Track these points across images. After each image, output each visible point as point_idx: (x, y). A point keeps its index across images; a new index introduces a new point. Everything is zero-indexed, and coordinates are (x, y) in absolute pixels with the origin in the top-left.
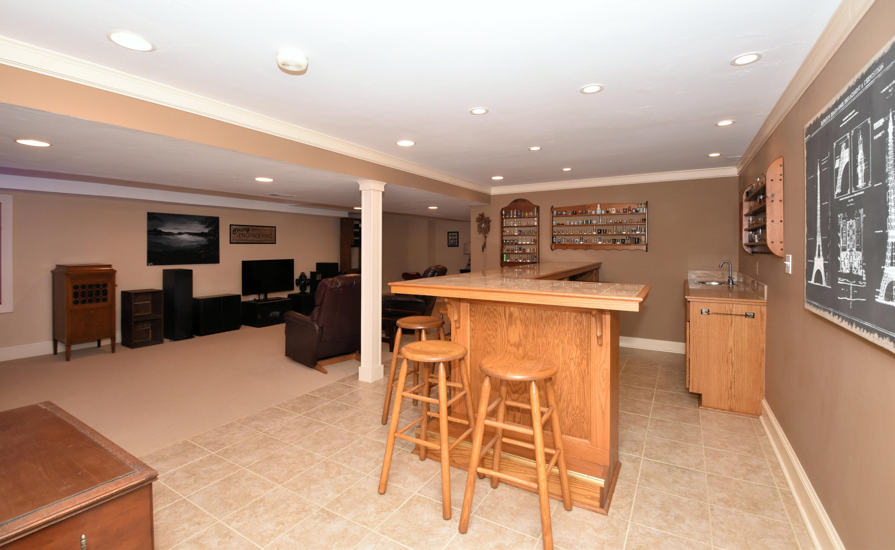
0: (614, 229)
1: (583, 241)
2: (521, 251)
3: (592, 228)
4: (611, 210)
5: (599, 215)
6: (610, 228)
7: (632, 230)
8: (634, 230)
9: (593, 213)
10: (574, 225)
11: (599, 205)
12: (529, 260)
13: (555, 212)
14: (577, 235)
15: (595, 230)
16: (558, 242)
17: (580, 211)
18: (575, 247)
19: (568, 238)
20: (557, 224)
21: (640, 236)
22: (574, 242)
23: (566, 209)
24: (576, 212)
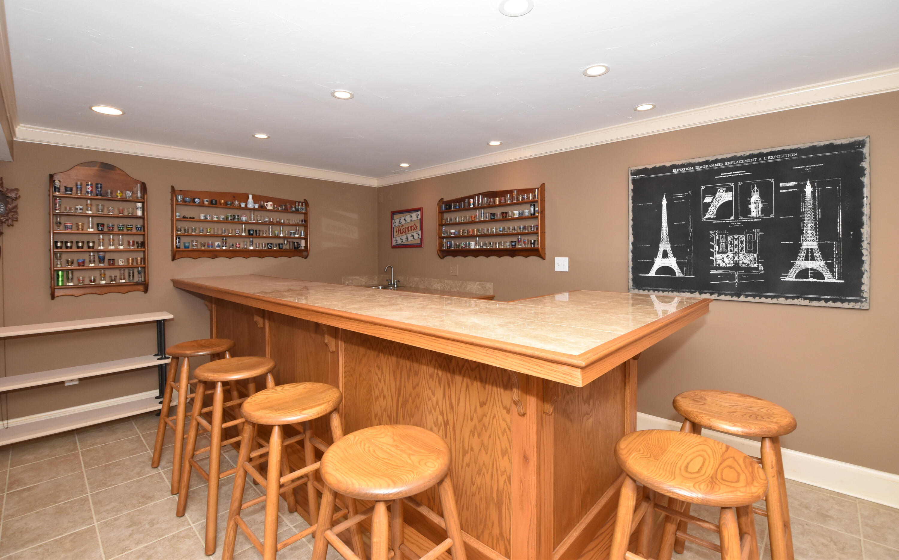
0: (269, 231)
1: (227, 245)
2: (103, 263)
3: (239, 226)
4: (267, 205)
5: (250, 209)
6: (264, 228)
7: (291, 233)
8: (293, 232)
9: (243, 205)
10: (212, 221)
11: (250, 196)
12: (124, 279)
13: (180, 198)
14: (217, 236)
15: (245, 230)
16: (185, 247)
17: (222, 201)
18: (214, 254)
19: (202, 240)
20: (182, 217)
21: (300, 239)
22: (212, 246)
23: (201, 194)
24: (216, 201)
